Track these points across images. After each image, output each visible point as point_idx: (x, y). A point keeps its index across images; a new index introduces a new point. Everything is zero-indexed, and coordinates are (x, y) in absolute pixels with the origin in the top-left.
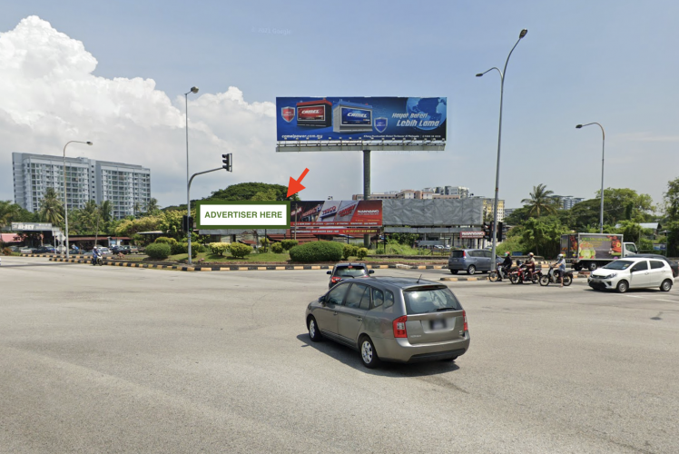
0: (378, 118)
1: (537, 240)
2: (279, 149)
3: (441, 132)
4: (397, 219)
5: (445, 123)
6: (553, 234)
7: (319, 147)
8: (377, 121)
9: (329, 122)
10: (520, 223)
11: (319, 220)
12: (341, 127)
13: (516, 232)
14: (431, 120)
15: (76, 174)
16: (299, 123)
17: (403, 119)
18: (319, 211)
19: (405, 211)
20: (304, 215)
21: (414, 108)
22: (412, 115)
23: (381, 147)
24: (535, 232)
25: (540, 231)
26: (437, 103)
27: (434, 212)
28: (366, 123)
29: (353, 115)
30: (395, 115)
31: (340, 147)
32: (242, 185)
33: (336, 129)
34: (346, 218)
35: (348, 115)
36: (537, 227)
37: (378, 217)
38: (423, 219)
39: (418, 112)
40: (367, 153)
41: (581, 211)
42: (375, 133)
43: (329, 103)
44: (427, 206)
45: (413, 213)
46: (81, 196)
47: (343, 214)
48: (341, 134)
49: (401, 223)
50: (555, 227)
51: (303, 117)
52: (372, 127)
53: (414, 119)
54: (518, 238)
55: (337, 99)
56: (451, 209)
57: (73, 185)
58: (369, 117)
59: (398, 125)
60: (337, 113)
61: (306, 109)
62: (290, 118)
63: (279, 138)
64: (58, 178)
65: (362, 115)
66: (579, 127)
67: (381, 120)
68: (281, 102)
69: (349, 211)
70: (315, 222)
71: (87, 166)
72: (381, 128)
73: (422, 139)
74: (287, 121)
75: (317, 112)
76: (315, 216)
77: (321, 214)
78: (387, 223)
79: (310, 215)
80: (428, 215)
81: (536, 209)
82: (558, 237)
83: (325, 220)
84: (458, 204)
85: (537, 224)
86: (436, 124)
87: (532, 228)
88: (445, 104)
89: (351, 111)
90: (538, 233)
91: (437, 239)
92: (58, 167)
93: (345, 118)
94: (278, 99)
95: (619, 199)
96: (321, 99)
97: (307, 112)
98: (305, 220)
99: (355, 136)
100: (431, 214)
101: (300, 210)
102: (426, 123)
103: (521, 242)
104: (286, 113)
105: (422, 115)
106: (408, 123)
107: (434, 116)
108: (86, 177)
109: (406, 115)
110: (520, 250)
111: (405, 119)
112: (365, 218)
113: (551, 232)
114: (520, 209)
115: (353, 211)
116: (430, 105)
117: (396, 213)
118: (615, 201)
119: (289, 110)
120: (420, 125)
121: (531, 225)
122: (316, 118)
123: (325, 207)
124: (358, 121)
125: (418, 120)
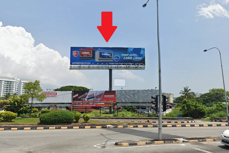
0: (115, 56)
1: (188, 109)
2: (71, 68)
3: (143, 62)
4: (123, 100)
5: (144, 58)
6: (196, 107)
7: (89, 68)
8: (115, 57)
9: (94, 57)
10: (180, 102)
11: (86, 100)
12: (99, 60)
13: (179, 106)
14: (138, 57)
15: (11, 84)
16: (80, 57)
17: (126, 56)
18: (86, 96)
19: (126, 95)
20: (79, 97)
21: (131, 52)
22: (130, 55)
23: (117, 68)
24: (187, 105)
25: (189, 105)
26: (141, 50)
27: (139, 96)
28: (110, 58)
29: (104, 54)
30: (123, 55)
31: (98, 68)
32: (66, 87)
33: (97, 60)
34: (99, 99)
35: (102, 54)
36: (188, 103)
37: (114, 99)
38: (134, 99)
39: (133, 54)
40: (111, 71)
41: (204, 97)
42: (114, 62)
43: (94, 49)
44: (135, 93)
45: (130, 97)
46: (12, 92)
47: (97, 97)
48: (99, 62)
49: (125, 102)
50: (196, 103)
51: (83, 55)
52: (113, 60)
53: (131, 56)
54: (180, 108)
55: (98, 48)
56: (147, 95)
57: (9, 88)
58: (111, 55)
59: (124, 59)
60: (97, 54)
61: (83, 52)
62: (76, 55)
63: (71, 64)
64: (4, 85)
65: (108, 55)
66: (205, 51)
67: (117, 57)
68: (73, 49)
69: (100, 95)
70: (84, 101)
71: (16, 81)
72: (117, 60)
73: (135, 65)
74: (75, 56)
75: (89, 53)
76: (84, 98)
77: (87, 97)
78: (118, 101)
79: (82, 97)
80: (136, 97)
81: (186, 97)
82: (198, 108)
83: (89, 100)
84: (150, 92)
85: (188, 102)
86: (141, 58)
87: (186, 104)
88: (144, 50)
89: (103, 53)
90: (188, 106)
91: (145, 109)
92: (4, 81)
93: (101, 56)
94: (71, 48)
95: (219, 93)
96: (91, 48)
97: (84, 53)
98: (80, 100)
99: (105, 63)
100: (138, 97)
101: (77, 95)
102: (136, 58)
103: (181, 110)
104: (74, 53)
105: (134, 55)
106: (128, 58)
107: (140, 55)
108: (15, 85)
109: (127, 55)
110: (181, 114)
111: (127, 56)
112: (108, 99)
113: (194, 105)
114: (179, 97)
115: (102, 96)
116: (138, 51)
117: (123, 97)
118: (217, 94)
119: (76, 52)
120: (134, 59)
121: (185, 102)
122: (88, 56)
123: (89, 94)
124: (107, 57)
125: (133, 57)
